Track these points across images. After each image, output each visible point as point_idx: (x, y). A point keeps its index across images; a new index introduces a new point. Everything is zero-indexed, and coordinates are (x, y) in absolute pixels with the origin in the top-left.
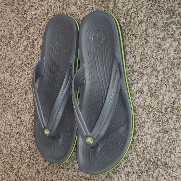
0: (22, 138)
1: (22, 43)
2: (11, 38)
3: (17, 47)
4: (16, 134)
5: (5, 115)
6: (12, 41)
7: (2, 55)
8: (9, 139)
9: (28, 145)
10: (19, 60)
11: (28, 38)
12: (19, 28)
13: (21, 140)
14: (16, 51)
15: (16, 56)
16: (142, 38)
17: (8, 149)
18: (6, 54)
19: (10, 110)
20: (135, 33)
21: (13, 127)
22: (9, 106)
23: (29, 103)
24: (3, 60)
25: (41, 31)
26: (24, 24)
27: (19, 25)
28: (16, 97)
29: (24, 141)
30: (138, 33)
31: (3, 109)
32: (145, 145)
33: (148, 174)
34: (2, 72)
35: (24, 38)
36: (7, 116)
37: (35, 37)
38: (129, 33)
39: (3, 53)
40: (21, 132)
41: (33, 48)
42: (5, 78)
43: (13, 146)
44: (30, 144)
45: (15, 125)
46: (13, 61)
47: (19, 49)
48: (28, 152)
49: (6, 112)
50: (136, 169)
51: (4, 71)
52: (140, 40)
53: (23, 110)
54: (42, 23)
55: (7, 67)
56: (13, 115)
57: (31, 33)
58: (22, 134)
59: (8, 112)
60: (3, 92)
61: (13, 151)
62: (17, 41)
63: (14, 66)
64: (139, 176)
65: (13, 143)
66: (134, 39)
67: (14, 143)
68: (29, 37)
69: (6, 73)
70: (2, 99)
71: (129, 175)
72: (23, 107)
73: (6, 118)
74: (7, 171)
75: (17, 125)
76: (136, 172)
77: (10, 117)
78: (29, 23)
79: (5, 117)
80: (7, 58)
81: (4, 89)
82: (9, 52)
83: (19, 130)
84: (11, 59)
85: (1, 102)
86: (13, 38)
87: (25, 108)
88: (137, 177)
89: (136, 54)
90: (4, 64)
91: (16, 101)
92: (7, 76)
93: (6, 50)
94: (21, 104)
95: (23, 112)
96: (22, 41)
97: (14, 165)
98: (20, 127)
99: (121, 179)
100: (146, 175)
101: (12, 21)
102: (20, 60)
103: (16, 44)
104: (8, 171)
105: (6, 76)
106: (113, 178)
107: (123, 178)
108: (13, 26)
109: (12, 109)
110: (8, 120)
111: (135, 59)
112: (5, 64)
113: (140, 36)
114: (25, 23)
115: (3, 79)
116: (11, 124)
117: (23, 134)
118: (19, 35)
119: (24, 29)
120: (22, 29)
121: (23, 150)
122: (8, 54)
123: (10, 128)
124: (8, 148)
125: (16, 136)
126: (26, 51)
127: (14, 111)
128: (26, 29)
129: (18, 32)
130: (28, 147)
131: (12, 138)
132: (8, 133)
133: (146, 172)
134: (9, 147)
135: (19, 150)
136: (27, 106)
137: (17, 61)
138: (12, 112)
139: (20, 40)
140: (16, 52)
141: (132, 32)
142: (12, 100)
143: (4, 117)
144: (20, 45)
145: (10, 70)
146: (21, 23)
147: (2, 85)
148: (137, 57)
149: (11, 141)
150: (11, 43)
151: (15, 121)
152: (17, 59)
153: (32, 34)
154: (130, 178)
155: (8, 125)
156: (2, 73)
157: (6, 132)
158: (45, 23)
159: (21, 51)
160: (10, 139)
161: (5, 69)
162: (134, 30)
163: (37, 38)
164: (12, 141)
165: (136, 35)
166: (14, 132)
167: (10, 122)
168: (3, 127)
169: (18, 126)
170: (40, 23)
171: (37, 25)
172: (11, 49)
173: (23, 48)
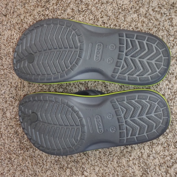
5: (11, 76)
7: (10, 10)
14: (26, 5)
15: (26, 11)
17: (13, 113)
18: (14, 8)
24: (11, 15)
31: (9, 69)
32: (175, 116)
33: (175, 146)
34: (9, 28)
36: (13, 78)
39: (11, 8)
42: (12, 35)
46: (22, 17)
49: (12, 73)
50: (162, 141)
51: (12, 28)
55: (15, 23)
60: (9, 51)
63: (24, 23)
69: (13, 29)
70: (8, 59)
73: (12, 80)
76: (161, 144)
79: (11, 78)
80: (15, 13)
81: (11, 47)
82: (18, 7)
84: (21, 14)
85: (7, 61)
88: (162, 148)
89: (173, 16)
90: (11, 19)
92: (14, 33)
93: (14, 4)
97: (19, 130)
100: (173, 147)
104: (12, 135)
105: (13, 33)
106: (134, 149)
107: (146, 150)
110: (14, 81)
111: (171, 22)
112: (12, 20)
115: (10, 36)
122: (17, 8)
124: (12, 111)
126: (39, 7)
133: (173, 145)
137: (27, 17)
140: (26, 7)
143: (10, 78)
145: (19, 26)
147: (8, 43)
148: (174, 19)
151: (23, 83)
152: (28, 15)
154: (154, 149)
156: (9, 30)
159: (33, 6)
161: (12, 26)
167: (17, 83)
168: (8, 89)
172: (21, 4)
173: (36, 3)
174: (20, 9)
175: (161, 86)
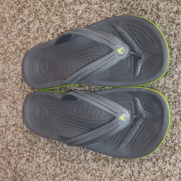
0: (20, 130)
1: (16, 27)
2: (3, 22)
3: (10, 32)
4: (12, 127)
6: (4, 25)
8: (4, 132)
9: (26, 137)
10: (13, 45)
11: (23, 21)
12: (12, 11)
13: (19, 132)
16: (153, 13)
19: (5, 101)
20: (145, 8)
21: (9, 119)
22: (3, 96)
23: (26, 92)
25: (37, 12)
26: (18, 6)
27: (11, 8)
28: (10, 86)
29: (22, 134)
30: (148, 8)
35: (18, 21)
37: (31, 20)
38: (138, 9)
40: (18, 124)
41: (28, 31)
43: (9, 140)
44: (29, 137)
45: (11, 116)
47: (13, 34)
48: (27, 144)
52: (151, 15)
53: (20, 100)
54: (37, 3)
56: (8, 106)
57: (25, 15)
58: (19, 126)
59: (2, 102)
61: (10, 145)
62: (10, 25)
64: (154, 163)
65: (9, 137)
66: (144, 14)
67: (10, 136)
68: (23, 19)
71: (142, 163)
72: (19, 97)
74: (3, 167)
75: (13, 116)
77: (5, 108)
78: (23, 5)
83: (15, 122)
86: (5, 22)
87: (21, 98)
91: (12, 90)
94: (17, 93)
95: (19, 102)
96: (16, 24)
98: (17, 119)
99: (134, 168)
101: (4, 4)
102: (15, 46)
103: (9, 29)
108: (5, 9)
109: (7, 99)
113: (150, 11)
114: (19, 4)
116: (6, 116)
117: (21, 125)
118: (12, 19)
119: (17, 12)
120: (15, 11)
121: (21, 143)
123: (5, 120)
125: (13, 129)
127: (10, 102)
128: (20, 11)
129: (10, 15)
130: (26, 140)
131: (8, 131)
132: (3, 126)
134: (5, 140)
135: (16, 143)
136: (23, 95)
138: (7, 103)
139: (13, 24)
141: (141, 8)
142: (6, 89)
144: (14, 29)
146: (14, 5)
149: (7, 134)
150: (3, 27)
153: (27, 16)
155: (3, 117)
157: (2, 125)
158: (41, 3)
160: (6, 132)
162: (144, 5)
163: (32, 20)
164: (8, 134)
165: (146, 10)
166: (10, 125)
169: (14, 118)
170: (36, 4)
171: (32, 6)
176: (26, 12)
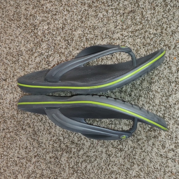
0: (42, 161)
1: (33, 60)
2: (19, 55)
3: (27, 65)
4: (33, 158)
5: (18, 138)
6: (20, 58)
7: (9, 74)
8: (25, 163)
9: (49, 168)
12: (29, 44)
13: (41, 163)
14: (26, 68)
16: (176, 48)
17: (25, 175)
18: (13, 72)
19: (24, 132)
20: (168, 43)
22: (23, 128)
23: (47, 123)
24: (11, 79)
25: (56, 46)
26: (35, 40)
27: (28, 41)
28: (30, 118)
29: (44, 165)
30: (172, 43)
31: (15, 132)
34: (10, 92)
35: (36, 55)
36: (21, 139)
37: (50, 53)
38: (161, 44)
39: (11, 72)
40: (40, 155)
41: (48, 64)
42: (15, 98)
43: (31, 172)
44: (53, 167)
45: (32, 148)
47: (30, 66)
48: (51, 175)
49: (19, 135)
51: (13, 91)
52: (175, 50)
53: (41, 132)
54: (56, 37)
55: (16, 86)
56: (28, 137)
57: (44, 48)
58: (42, 157)
59: (21, 134)
60: (13, 113)
61: (32, 177)
62: (27, 58)
65: (30, 168)
66: (168, 49)
67: (32, 167)
68: (42, 53)
69: (15, 92)
70: (13, 122)
72: (40, 128)
73: (20, 142)
75: (34, 148)
77: (25, 139)
78: (40, 39)
79: (19, 140)
80: (15, 77)
81: (15, 110)
82: (18, 71)
83: (37, 153)
85: (12, 124)
86: (22, 55)
87: (42, 129)
89: (171, 65)
90: (11, 83)
91: (31, 122)
92: (17, 96)
93: (13, 69)
94: (37, 125)
95: (40, 133)
96: (33, 58)
98: (39, 150)
101: (19, 37)
103: (26, 62)
105: (15, 95)
108: (21, 42)
109: (27, 131)
110: (22, 143)
111: (170, 70)
112: (13, 83)
113: (174, 46)
114: (36, 38)
115: (12, 99)
116: (27, 148)
117: (43, 157)
118: (29, 52)
119: (34, 45)
120: (32, 45)
121: (44, 174)
122: (17, 72)
123: (26, 151)
125: (34, 160)
127: (29, 133)
128: (38, 45)
129: (27, 48)
130: (49, 171)
131: (29, 163)
132: (23, 157)
134: (26, 172)
135: (39, 174)
136: (45, 127)
138: (27, 134)
139: (30, 57)
140: (26, 70)
141: (164, 43)
142: (25, 121)
143: (17, 140)
144: (31, 62)
146: (31, 39)
147: (11, 106)
148: (172, 67)
149: (27, 165)
150: (19, 60)
151: (32, 144)
153: (45, 50)
155: (23, 149)
156: (10, 93)
157: (22, 156)
158: (60, 37)
159: (33, 68)
160: (27, 163)
161: (14, 89)
162: (167, 41)
163: (52, 54)
164: (29, 166)
165: (169, 46)
166: (31, 156)
167: (25, 145)
168: (17, 152)
169: (35, 149)
171: (51, 40)
172: (20, 67)
173: (36, 65)
174: (20, 72)
175: (171, 130)
176: (44, 45)
